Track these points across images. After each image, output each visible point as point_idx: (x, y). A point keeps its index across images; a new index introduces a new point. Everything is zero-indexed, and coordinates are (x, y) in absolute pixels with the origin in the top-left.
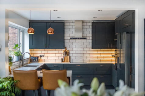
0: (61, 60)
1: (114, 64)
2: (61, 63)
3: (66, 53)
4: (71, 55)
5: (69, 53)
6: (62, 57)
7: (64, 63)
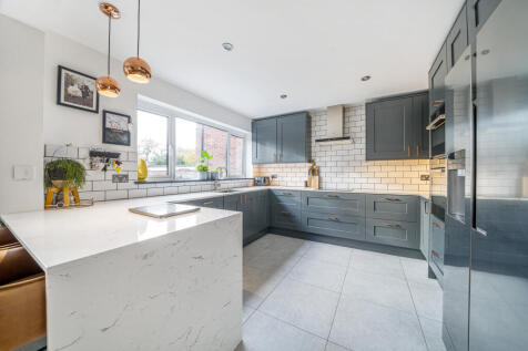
0: (303, 184)
1: (428, 197)
2: (303, 188)
3: (314, 172)
4: (322, 175)
5: (319, 172)
6: (306, 179)
7: (308, 189)
